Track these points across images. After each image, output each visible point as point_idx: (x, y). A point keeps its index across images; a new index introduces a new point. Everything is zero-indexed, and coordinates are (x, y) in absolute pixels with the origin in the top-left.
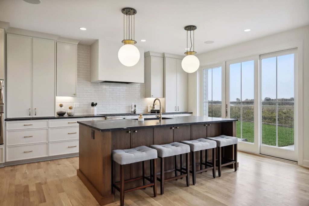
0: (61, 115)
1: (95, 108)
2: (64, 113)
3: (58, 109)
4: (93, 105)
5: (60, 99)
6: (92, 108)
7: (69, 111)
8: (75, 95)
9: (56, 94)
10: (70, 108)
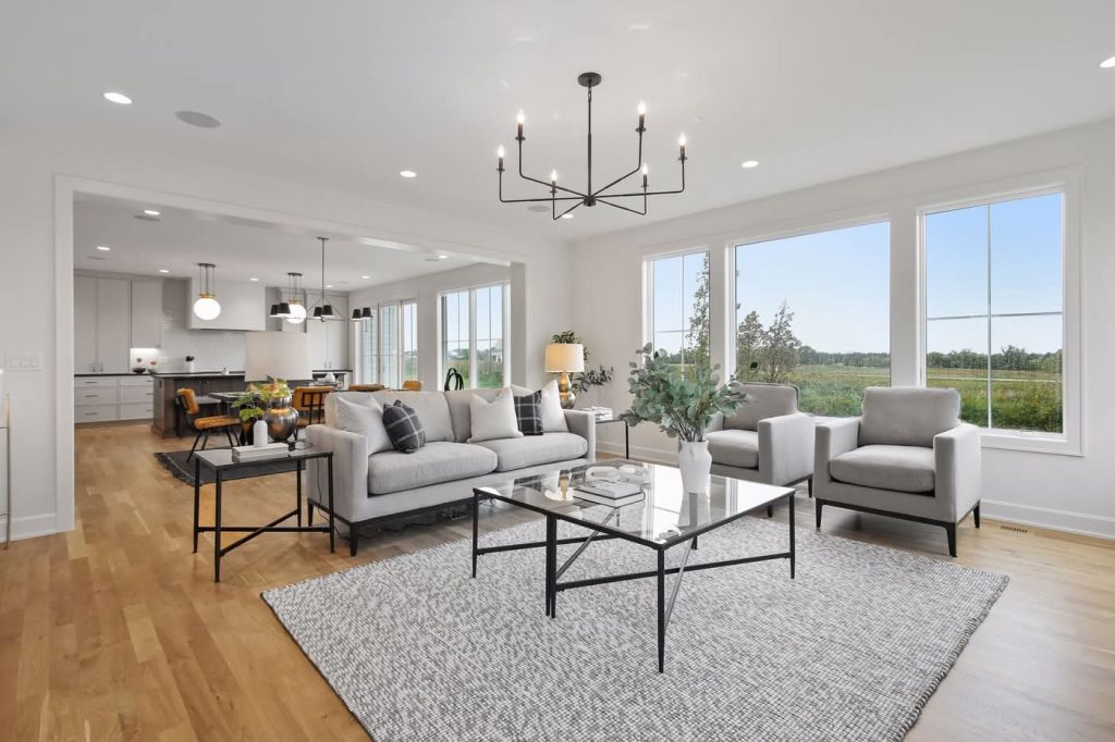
0: (139, 372)
1: (192, 363)
2: (144, 370)
3: (134, 365)
4: (189, 359)
5: (136, 352)
6: (186, 363)
7: (151, 367)
8: (158, 347)
9: (131, 345)
10: (153, 363)
